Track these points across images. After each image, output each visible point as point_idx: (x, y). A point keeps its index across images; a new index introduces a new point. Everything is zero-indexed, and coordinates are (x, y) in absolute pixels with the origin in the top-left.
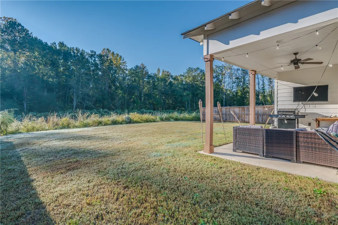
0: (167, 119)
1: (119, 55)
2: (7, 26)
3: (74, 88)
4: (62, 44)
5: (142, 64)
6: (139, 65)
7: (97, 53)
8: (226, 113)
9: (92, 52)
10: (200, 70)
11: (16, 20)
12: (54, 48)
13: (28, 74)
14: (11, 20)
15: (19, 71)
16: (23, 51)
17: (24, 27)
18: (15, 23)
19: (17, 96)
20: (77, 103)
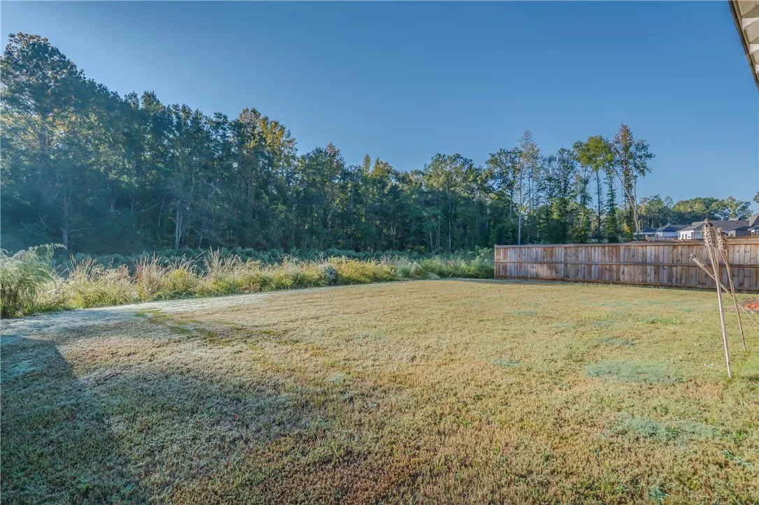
0: (422, 275)
1: (280, 124)
2: (27, 53)
3: (177, 199)
4: (150, 98)
5: (331, 146)
6: (324, 147)
7: (230, 120)
8: (566, 260)
9: (218, 115)
10: (462, 160)
11: (47, 40)
12: (133, 106)
13: (74, 165)
14: (35, 40)
15: (52, 157)
16: (62, 112)
17: (65, 57)
18: (46, 46)
19: (46, 216)
20: (183, 233)
